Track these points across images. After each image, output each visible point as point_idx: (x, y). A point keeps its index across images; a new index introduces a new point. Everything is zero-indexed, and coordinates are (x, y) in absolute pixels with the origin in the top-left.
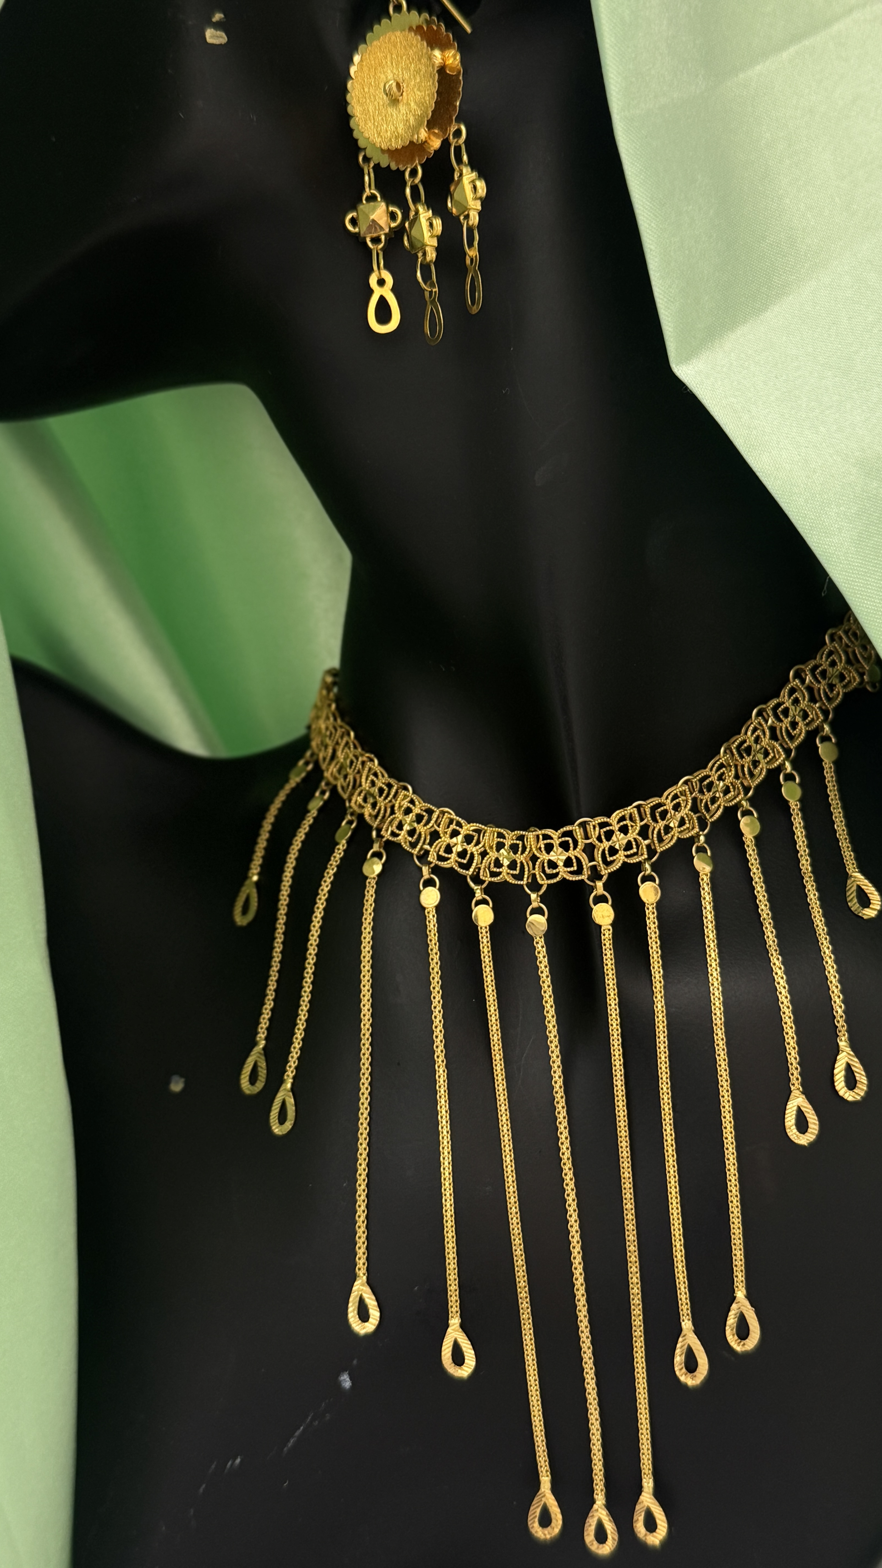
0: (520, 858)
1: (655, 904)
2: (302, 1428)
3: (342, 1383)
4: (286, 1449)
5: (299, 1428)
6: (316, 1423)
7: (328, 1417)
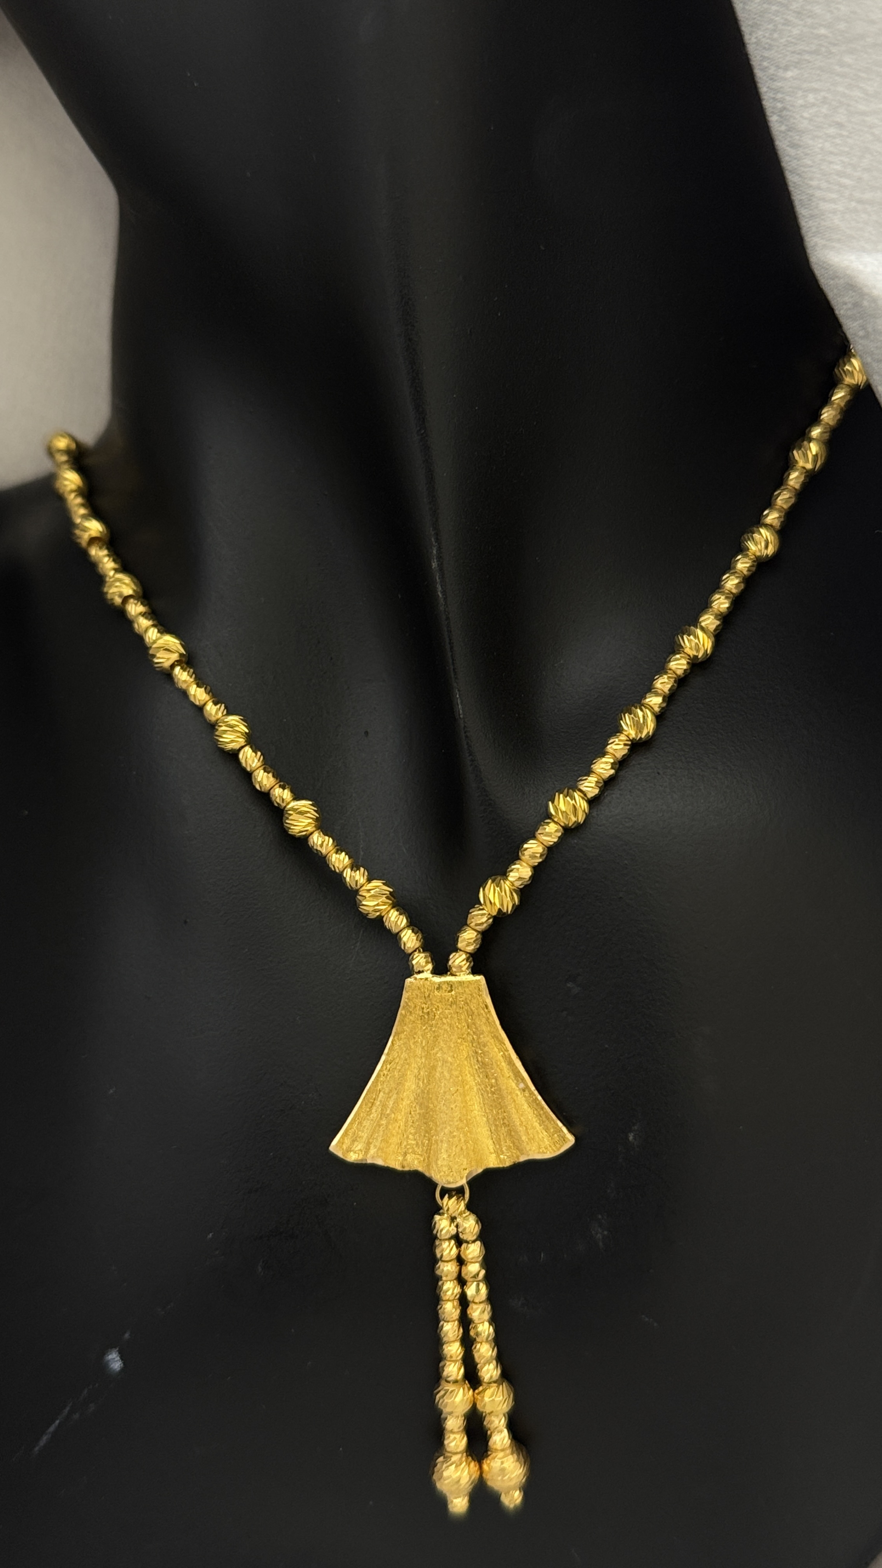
2: (57, 1422)
3: (110, 1363)
4: (37, 1449)
5: (54, 1422)
6: (76, 1416)
7: (92, 1407)
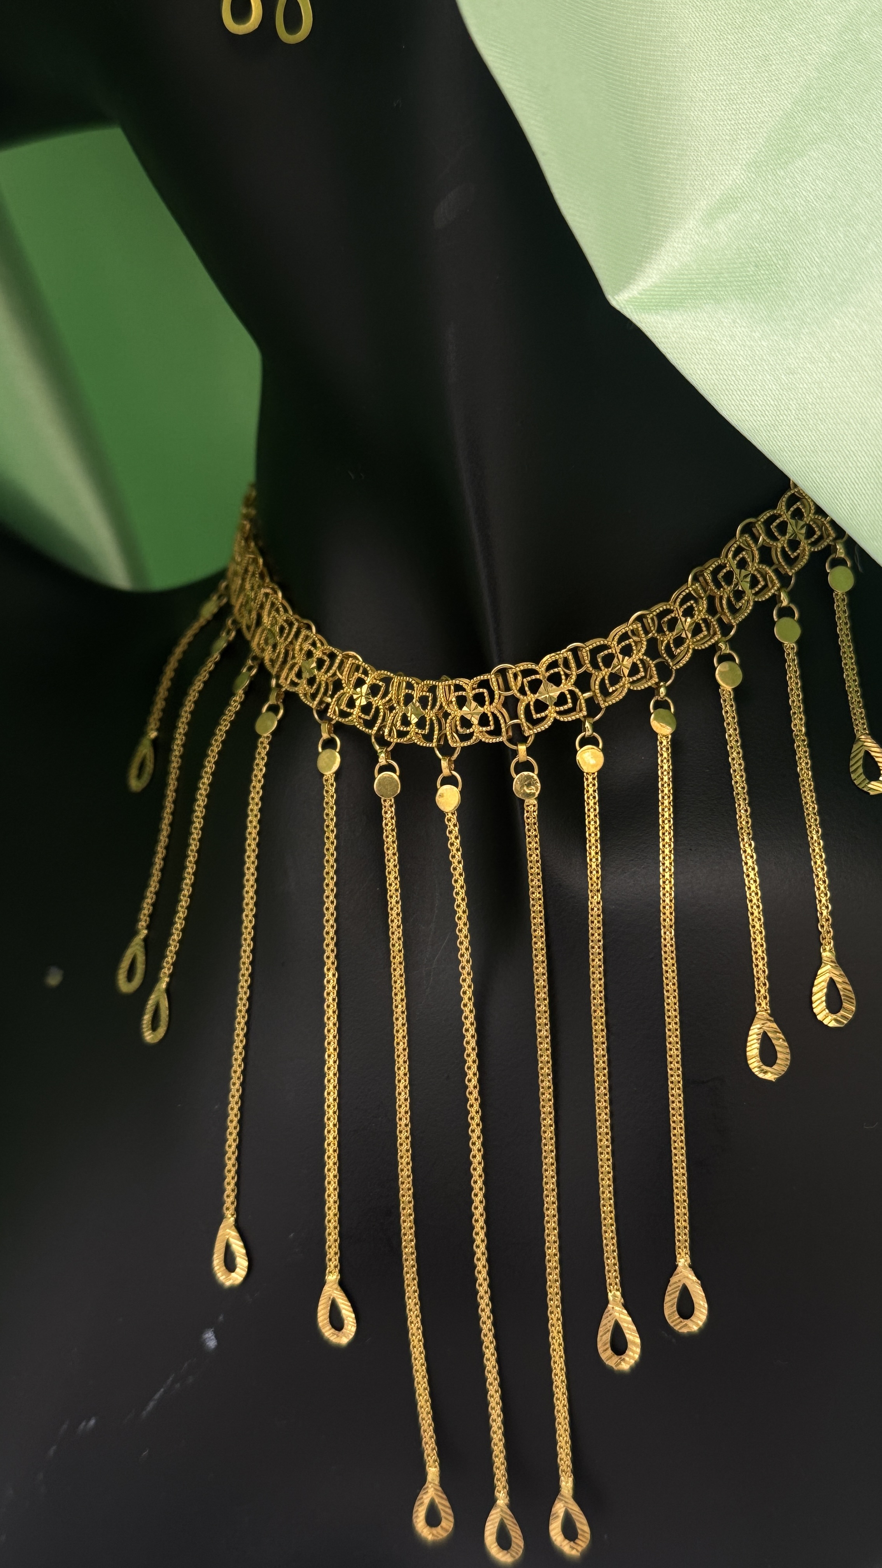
0: (430, 714)
1: (596, 774)
2: (162, 1390)
3: (207, 1341)
4: (144, 1413)
5: (159, 1390)
6: (178, 1386)
7: (191, 1379)
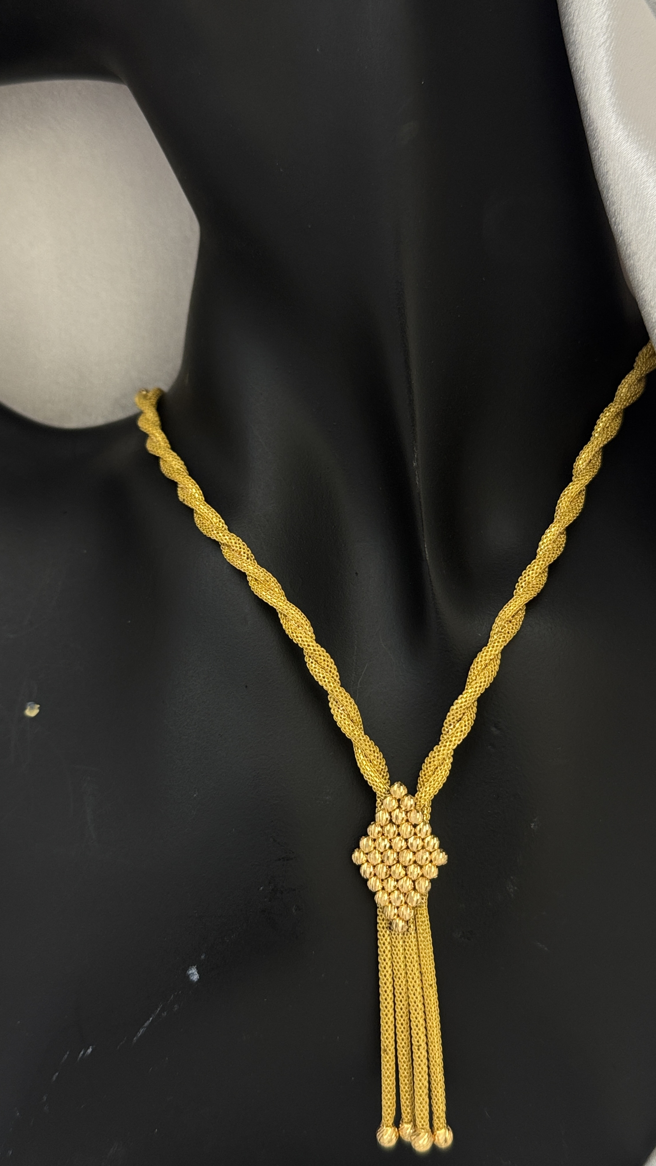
3: (190, 976)
6: (165, 1014)
7: (176, 1007)
